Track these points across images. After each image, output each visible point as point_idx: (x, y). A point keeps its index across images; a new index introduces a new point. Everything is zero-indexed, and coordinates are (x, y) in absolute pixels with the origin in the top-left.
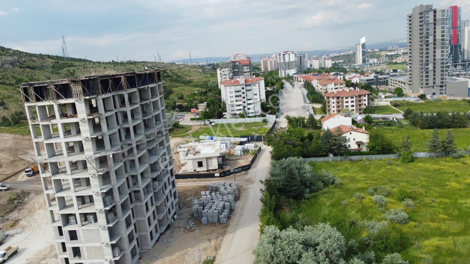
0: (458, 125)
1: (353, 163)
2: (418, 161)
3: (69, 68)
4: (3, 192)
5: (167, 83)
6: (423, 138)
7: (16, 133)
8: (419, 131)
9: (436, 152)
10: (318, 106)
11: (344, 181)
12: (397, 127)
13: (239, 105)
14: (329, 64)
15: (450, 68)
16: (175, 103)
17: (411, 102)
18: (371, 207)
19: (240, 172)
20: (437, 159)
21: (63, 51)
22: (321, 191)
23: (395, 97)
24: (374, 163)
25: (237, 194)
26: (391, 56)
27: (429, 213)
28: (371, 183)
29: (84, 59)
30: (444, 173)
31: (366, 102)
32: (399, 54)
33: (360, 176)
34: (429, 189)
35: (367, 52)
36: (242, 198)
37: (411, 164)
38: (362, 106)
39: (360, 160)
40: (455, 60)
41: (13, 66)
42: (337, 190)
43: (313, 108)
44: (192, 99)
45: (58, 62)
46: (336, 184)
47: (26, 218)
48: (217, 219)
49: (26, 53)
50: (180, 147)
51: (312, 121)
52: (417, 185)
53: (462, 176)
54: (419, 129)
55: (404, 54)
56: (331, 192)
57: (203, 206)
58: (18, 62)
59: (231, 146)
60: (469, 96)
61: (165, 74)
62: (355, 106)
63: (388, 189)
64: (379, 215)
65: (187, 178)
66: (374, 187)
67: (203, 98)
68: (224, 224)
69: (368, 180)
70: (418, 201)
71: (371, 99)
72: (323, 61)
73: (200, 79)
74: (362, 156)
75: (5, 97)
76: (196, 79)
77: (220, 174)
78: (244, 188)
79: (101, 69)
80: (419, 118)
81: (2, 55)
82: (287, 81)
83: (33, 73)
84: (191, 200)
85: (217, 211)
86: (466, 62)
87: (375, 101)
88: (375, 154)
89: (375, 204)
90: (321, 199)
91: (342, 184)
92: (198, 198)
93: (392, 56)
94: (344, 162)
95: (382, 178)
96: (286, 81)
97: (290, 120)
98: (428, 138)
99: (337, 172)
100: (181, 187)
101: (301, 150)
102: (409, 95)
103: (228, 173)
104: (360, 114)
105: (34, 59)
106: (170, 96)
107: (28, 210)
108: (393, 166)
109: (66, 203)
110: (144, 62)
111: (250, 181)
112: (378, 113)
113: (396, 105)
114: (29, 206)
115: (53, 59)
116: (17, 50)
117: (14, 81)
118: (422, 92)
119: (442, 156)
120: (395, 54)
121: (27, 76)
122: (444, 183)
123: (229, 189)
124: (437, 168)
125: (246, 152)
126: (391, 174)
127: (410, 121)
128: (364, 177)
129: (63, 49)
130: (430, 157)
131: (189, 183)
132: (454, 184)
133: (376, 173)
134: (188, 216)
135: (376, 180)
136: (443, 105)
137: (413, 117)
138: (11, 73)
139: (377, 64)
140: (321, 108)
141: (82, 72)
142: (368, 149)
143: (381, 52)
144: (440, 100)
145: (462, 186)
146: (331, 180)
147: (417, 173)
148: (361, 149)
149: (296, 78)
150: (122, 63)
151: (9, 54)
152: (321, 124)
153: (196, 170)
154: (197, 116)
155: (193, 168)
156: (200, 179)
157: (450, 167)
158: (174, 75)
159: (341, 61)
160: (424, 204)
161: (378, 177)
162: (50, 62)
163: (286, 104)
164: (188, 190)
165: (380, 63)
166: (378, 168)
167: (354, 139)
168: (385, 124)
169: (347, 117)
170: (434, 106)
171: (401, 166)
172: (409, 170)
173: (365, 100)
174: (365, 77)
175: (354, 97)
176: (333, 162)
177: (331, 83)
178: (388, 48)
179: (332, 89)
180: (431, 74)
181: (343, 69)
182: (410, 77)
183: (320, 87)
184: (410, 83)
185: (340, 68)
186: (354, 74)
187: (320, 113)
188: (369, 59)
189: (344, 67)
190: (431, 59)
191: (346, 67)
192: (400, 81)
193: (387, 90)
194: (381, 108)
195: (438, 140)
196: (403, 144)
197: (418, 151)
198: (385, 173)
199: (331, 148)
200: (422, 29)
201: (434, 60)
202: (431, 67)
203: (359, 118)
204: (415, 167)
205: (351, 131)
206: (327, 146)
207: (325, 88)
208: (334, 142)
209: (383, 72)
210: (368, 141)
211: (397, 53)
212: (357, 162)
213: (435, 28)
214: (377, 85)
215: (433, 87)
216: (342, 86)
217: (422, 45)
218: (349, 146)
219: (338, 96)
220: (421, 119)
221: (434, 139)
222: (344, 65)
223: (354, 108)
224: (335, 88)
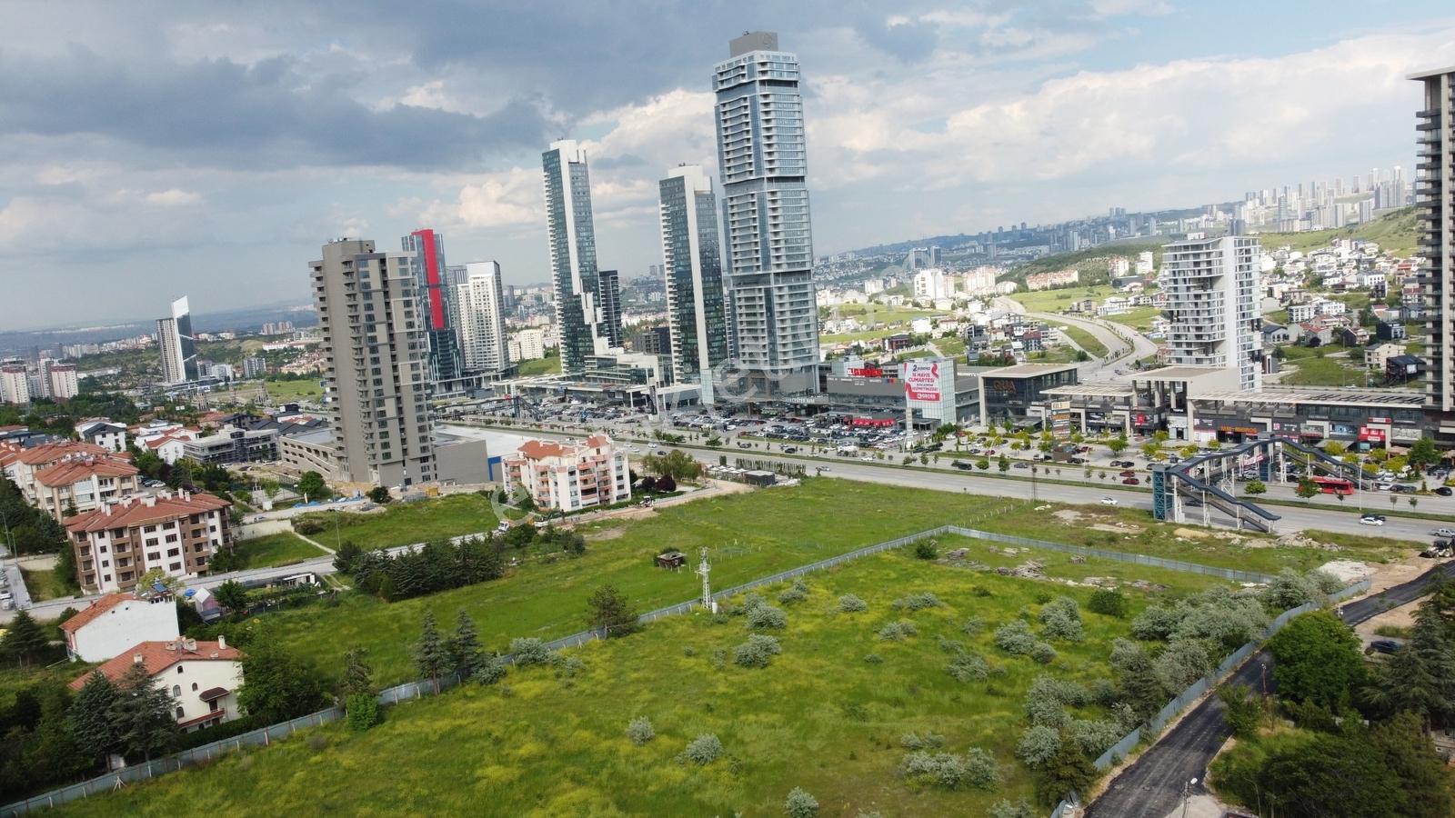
0: (478, 573)
1: (198, 774)
2: (394, 714)
6: (397, 631)
8: (386, 610)
9: (438, 676)
10: (44, 564)
12: (321, 605)
14: (67, 385)
15: (438, 393)
17: (351, 515)
20: (444, 695)
23: (302, 502)
24: (269, 754)
26: (275, 353)
30: (465, 740)
31: (218, 536)
32: (297, 350)
35: (198, 342)
37: (378, 732)
38: (205, 550)
39: (224, 756)
40: (446, 370)
43: (26, 574)
51: (28, 638)
52: (404, 800)
53: (510, 738)
54: (385, 601)
55: (312, 348)
60: (492, 480)
62: (181, 551)
71: (231, 520)
72: (44, 376)
74: (229, 739)
80: (379, 568)
86: (471, 374)
87: (244, 524)
88: (269, 724)
93: (278, 354)
94: (168, 776)
95: (301, 807)
98: (411, 627)
102: (343, 489)
104: (202, 574)
108: (330, 750)
112: (261, 564)
113: (310, 528)
118: (375, 480)
119: (455, 684)
120: (285, 349)
122: (471, 774)
124: (448, 728)
126: (326, 785)
127: (358, 580)
130: (423, 694)
132: (494, 772)
133: (279, 792)
136: (437, 514)
137: (363, 569)
139: (235, 379)
140: (58, 569)
142: (243, 710)
143: (243, 340)
144: (427, 499)
145: (515, 772)
147: (397, 758)
148: (223, 712)
152: (66, 640)
157: (478, 715)
159: (111, 372)
161: (288, 806)
165: (243, 376)
166: (284, 773)
167: (195, 687)
168: (285, 601)
169: (162, 604)
170: (412, 520)
171: (350, 744)
172: (375, 754)
173: (213, 529)
174: (201, 436)
175: (177, 524)
176: (129, 791)
177: (86, 475)
178: (261, 327)
179: (92, 496)
180: (393, 427)
181: (121, 400)
182: (339, 438)
183: (43, 493)
184: (340, 453)
185: (109, 398)
186: (163, 426)
187: (58, 595)
188: (208, 363)
189: (125, 393)
190: (388, 386)
191: (131, 393)
192: (312, 448)
193: (276, 479)
194: (267, 542)
195: (438, 643)
196: (348, 674)
197: (389, 679)
198: (308, 784)
199: (116, 738)
200: (354, 307)
201: (397, 389)
202: (390, 408)
203: (202, 592)
204: (390, 740)
205: (180, 660)
206: (99, 737)
207: (65, 495)
208: (126, 716)
209: (257, 413)
210: (242, 682)
211: (291, 346)
212: (215, 765)
213: (387, 304)
214: (244, 460)
215: (404, 461)
216: (127, 485)
217: (361, 349)
218: (180, 712)
219: (117, 524)
220: (387, 573)
221: (427, 642)
222: (124, 385)
223: (180, 558)
224: (102, 494)
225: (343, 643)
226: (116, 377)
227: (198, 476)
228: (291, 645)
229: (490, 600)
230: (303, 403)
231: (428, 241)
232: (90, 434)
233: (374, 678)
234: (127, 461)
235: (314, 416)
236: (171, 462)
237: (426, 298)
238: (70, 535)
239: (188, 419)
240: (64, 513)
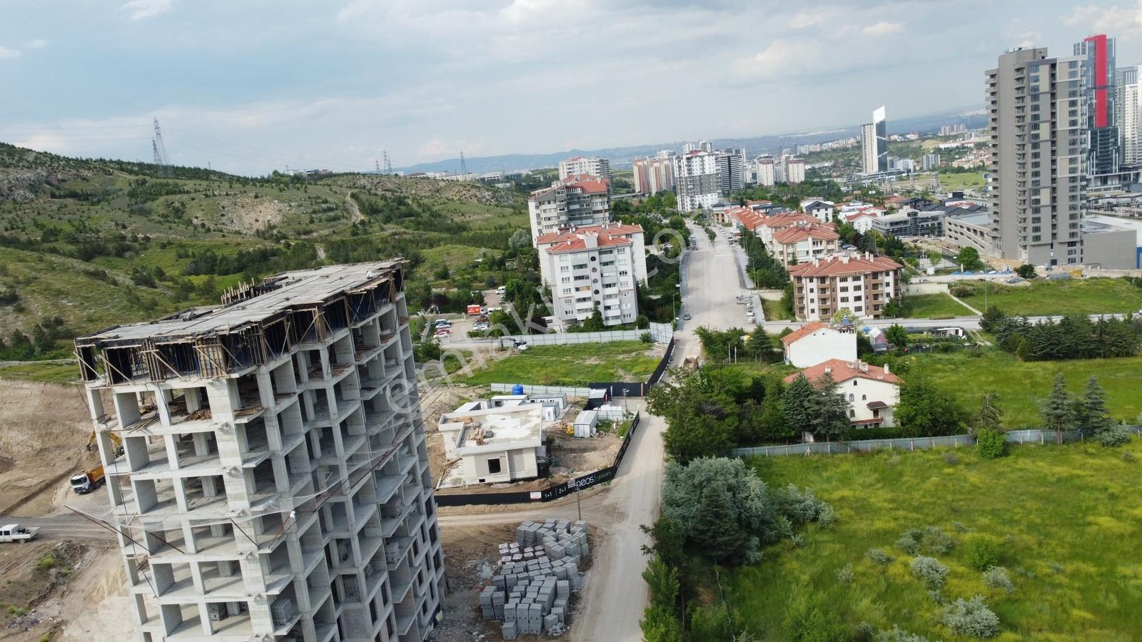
0: (1113, 349)
1: (861, 459)
2: (1018, 451)
3: (170, 197)
4: (21, 546)
5: (407, 231)
6: (1029, 386)
7: (48, 379)
8: (1020, 367)
9: (1062, 430)
10: (775, 296)
11: (842, 511)
12: (965, 354)
13: (584, 299)
14: (797, 173)
15: (1092, 186)
16: (428, 289)
17: (998, 285)
18: (908, 586)
19: (591, 485)
20: (1065, 446)
21: (155, 149)
22: (787, 541)
23: (959, 271)
24: (913, 458)
25: (586, 552)
26: (949, 151)
27: (1047, 604)
28: (906, 518)
29: (206, 170)
30: (1081, 488)
31: (891, 290)
32: (967, 147)
33: (880, 497)
34: (1048, 535)
35: (890, 142)
36: (598, 562)
37: (1003, 463)
38: (880, 299)
39: (880, 452)
40: (1103, 166)
41: (36, 192)
42: (826, 538)
43: (763, 301)
44: (469, 279)
45: (144, 182)
46: (823, 522)
47: (80, 619)
48: (539, 626)
49: (67, 160)
50: (445, 421)
51: (762, 343)
52: (1018, 522)
53: (1126, 498)
54: (1020, 359)
55: (980, 146)
56: (811, 544)
57: (506, 588)
58: (48, 183)
59: (567, 409)
60: (1138, 267)
61: (403, 208)
62: (863, 298)
63: (949, 534)
64: (927, 610)
65: (465, 504)
66: (915, 530)
67: (496, 275)
68: (556, 638)
69: (898, 509)
70: (1020, 569)
71: (902, 279)
72: (784, 167)
73: (487, 220)
74: (885, 440)
75: (19, 283)
76: (477, 220)
77: (543, 493)
78: (601, 534)
79: (247, 200)
80: (1019, 331)
81: (8, 167)
82: (698, 224)
83: (85, 215)
84: (476, 566)
85: (538, 606)
86: (1129, 169)
87: (911, 284)
88: (915, 436)
89: (919, 578)
90: (788, 566)
91: (836, 521)
92: (492, 562)
93: (951, 151)
94: (840, 456)
95: (934, 504)
96: (695, 223)
97: (709, 340)
98: (1042, 385)
99: (825, 486)
100: (451, 528)
101: (737, 428)
102: (994, 264)
103: (561, 491)
104: (876, 317)
105: (85, 173)
106: (415, 269)
107: (83, 595)
108: (961, 467)
109: (175, 574)
110: (351, 174)
111: (616, 513)
112: (920, 316)
113: (963, 294)
114: (86, 583)
115: (131, 172)
116: (46, 153)
117: (38, 236)
118: (1024, 258)
119: (1077, 440)
120: (957, 147)
121: (69, 221)
122: (1082, 518)
123: (567, 540)
124: (1065, 475)
125: (602, 426)
126: (954, 492)
127: (999, 339)
128: (892, 501)
129: (155, 145)
130: (1046, 442)
131: (469, 517)
132: (1105, 521)
133: (918, 487)
134: (466, 612)
135: (917, 509)
136: (1078, 292)
137: (1005, 331)
138: (32, 215)
139: (915, 171)
140: (782, 300)
141: (202, 208)
142: (896, 421)
143: (924, 140)
144: (1070, 279)
145: (1127, 528)
146: (811, 513)
147: (1016, 487)
148: (882, 420)
149: (720, 216)
150: (297, 179)
151: (26, 164)
152: (783, 349)
153: (483, 480)
154: (483, 326)
155: (478, 476)
156: (494, 507)
157: (1096, 470)
158: (424, 211)
159: (826, 164)
160: (1036, 577)
161: (923, 500)
162: (124, 181)
163: (696, 289)
164: (468, 539)
165: (921, 169)
166: (923, 475)
167: (864, 397)
168: (937, 347)
169: (847, 334)
170: (1053, 295)
171: (978, 466)
172: (998, 479)
173: (888, 284)
174: (886, 214)
175: (862, 278)
176: (815, 458)
177: (805, 237)
178: (940, 130)
179: (808, 252)
180: (1046, 214)
181: (832, 185)
182: (995, 221)
183: (778, 248)
184: (995, 234)
185: (824, 184)
186: (859, 205)
187: (781, 319)
188: (895, 158)
189: (835, 180)
190: (1045, 178)
191: (838, 180)
192: (971, 228)
193: (939, 251)
194: (927, 299)
195: (1065, 402)
196: (982, 411)
197: (1017, 423)
198: (940, 488)
199: (809, 421)
200: (1021, 108)
201: (1054, 180)
202: (1045, 197)
203: (875, 330)
204: (1012, 472)
205: (856, 376)
206: (799, 417)
207: (791, 250)
208: (817, 407)
209: (929, 198)
210: (898, 401)
211: (963, 145)
212: (873, 456)
213: (1053, 105)
214: (915, 235)
215: (1052, 245)
216: (831, 247)
217: (1024, 145)
218: (853, 413)
219: (821, 275)
220: (1025, 337)
221: (1056, 400)
222: (835, 174)
223: (862, 303)
224: (814, 252)
225: (980, 388)
226: (830, 168)
227: (880, 245)
228: (938, 381)
229: (1122, 375)
230: (967, 192)
231: (1101, 46)
232: (810, 208)
233: (1004, 419)
234: (833, 229)
235: (975, 202)
236: (862, 232)
237: (1091, 99)
238: (792, 278)
239: (877, 200)
240: (789, 263)
